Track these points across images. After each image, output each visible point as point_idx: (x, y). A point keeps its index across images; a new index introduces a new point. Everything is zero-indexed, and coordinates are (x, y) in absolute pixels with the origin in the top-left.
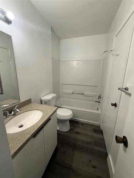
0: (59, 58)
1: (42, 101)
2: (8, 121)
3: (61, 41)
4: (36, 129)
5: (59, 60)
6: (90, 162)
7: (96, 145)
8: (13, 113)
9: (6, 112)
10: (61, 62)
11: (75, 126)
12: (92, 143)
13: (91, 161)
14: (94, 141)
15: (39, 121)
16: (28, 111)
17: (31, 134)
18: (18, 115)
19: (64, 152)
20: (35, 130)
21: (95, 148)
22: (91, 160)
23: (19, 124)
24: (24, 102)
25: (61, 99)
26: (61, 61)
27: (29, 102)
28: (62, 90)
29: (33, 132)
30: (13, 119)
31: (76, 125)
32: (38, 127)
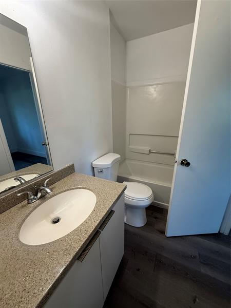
0: (125, 82)
1: (93, 168)
2: (31, 212)
3: (130, 43)
4: (84, 241)
5: (126, 87)
6: (195, 301)
7: (205, 264)
8: (39, 195)
9: (28, 194)
10: (128, 89)
11: (156, 218)
12: (195, 257)
13: (197, 300)
14: (199, 254)
15: (90, 217)
16: (68, 190)
17: (73, 254)
18: (50, 198)
19: (138, 270)
20: (82, 243)
21: (203, 271)
22: (196, 297)
23: (53, 216)
24: (61, 171)
25: (127, 162)
26: (128, 87)
27: (70, 170)
28: (130, 147)
29: (77, 247)
30: (39, 207)
31: (158, 215)
32: (89, 234)
